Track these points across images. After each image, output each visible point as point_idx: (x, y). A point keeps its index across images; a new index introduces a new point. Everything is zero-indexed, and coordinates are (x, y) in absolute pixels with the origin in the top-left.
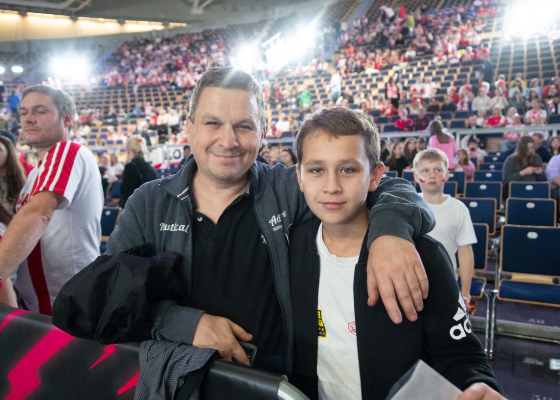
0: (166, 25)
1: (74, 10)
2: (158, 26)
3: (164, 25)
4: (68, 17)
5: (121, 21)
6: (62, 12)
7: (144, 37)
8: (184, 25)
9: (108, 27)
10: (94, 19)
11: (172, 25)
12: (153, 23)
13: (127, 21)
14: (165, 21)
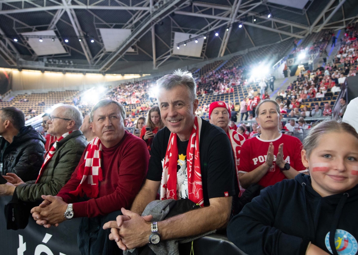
0: (141, 75)
1: (103, 71)
2: (137, 76)
3: (140, 75)
4: (101, 74)
5: (123, 74)
6: (100, 73)
7: (129, 82)
8: (149, 75)
9: (117, 77)
10: (112, 74)
11: (144, 75)
12: (136, 75)
13: (125, 75)
14: (141, 74)
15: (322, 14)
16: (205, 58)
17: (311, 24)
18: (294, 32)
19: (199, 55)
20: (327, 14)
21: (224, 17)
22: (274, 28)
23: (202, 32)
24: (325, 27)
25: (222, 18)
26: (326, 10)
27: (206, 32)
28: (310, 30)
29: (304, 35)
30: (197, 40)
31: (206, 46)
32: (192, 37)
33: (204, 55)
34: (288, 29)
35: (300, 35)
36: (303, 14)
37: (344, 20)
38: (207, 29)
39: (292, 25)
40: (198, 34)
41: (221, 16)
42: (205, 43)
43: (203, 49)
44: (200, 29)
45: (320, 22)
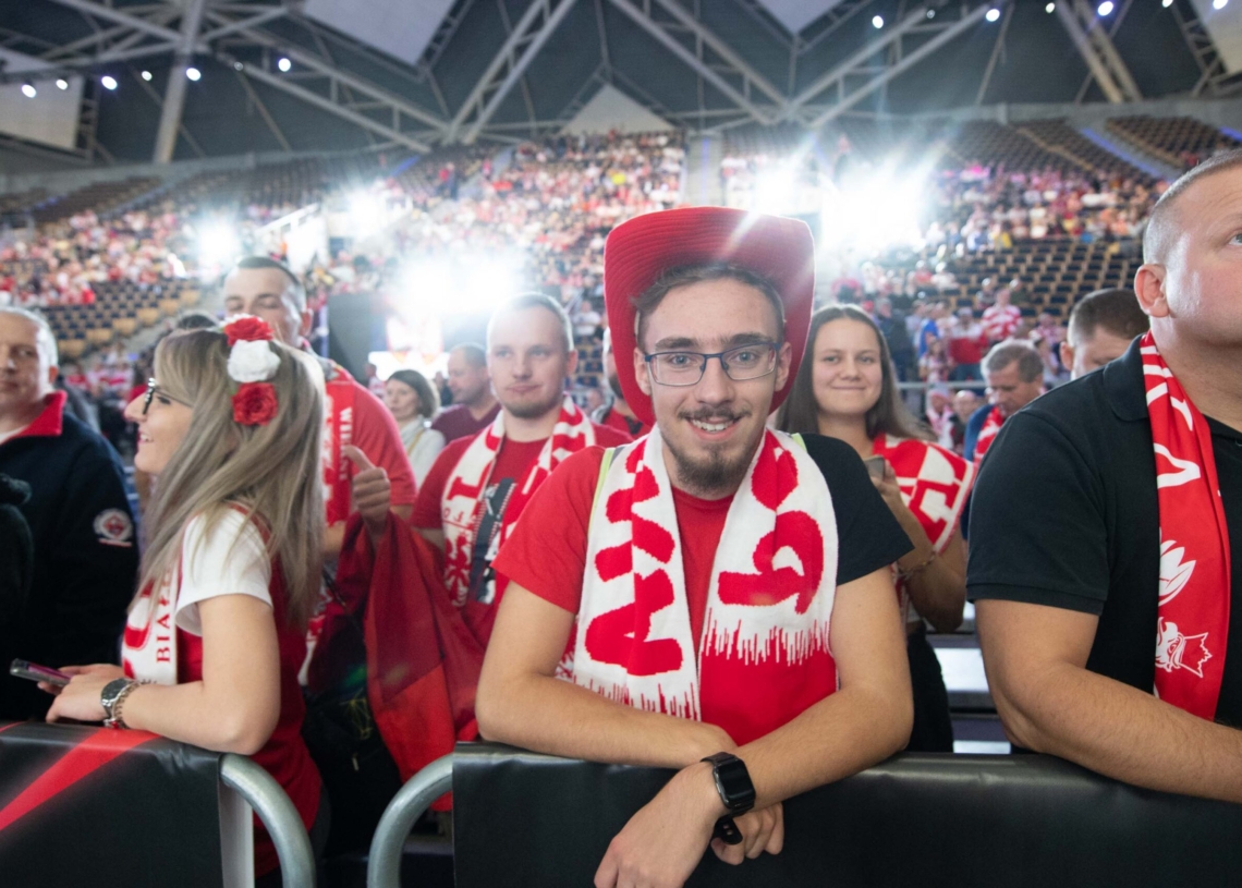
15: (476, 96)
16: (97, 155)
17: (453, 113)
18: (403, 132)
19: (66, 141)
20: (488, 96)
21: (155, 22)
22: (342, 101)
23: (66, 56)
24: (484, 131)
25: (146, 27)
26: (484, 84)
27: (84, 61)
28: (450, 131)
30: (29, 83)
31: (93, 115)
32: (10, 68)
33: (92, 141)
34: (383, 115)
35: (422, 141)
36: (419, 80)
37: (534, 125)
38: (90, 51)
39: (398, 105)
40: (53, 59)
41: (141, 16)
42: (89, 102)
43: (84, 121)
44: (62, 43)
45: (472, 117)
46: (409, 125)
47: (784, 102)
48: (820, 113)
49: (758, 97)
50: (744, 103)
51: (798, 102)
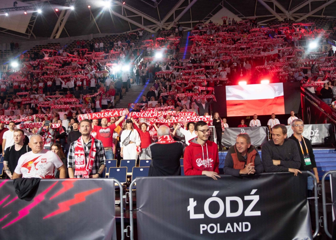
15: (173, 12)
16: (32, 36)
17: (162, 19)
18: (145, 25)
19: (23, 31)
20: (178, 13)
22: (124, 15)
24: (175, 25)
26: (176, 8)
28: (160, 25)
29: (154, 30)
31: (35, 20)
32: (18, 5)
33: (31, 31)
35: (150, 28)
36: (155, 7)
37: (191, 22)
39: (143, 16)
43: (30, 23)
45: (171, 19)
46: (147, 23)
47: (286, 12)
48: (301, 16)
49: (278, 11)
50: (273, 12)
51: (291, 12)
